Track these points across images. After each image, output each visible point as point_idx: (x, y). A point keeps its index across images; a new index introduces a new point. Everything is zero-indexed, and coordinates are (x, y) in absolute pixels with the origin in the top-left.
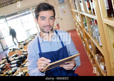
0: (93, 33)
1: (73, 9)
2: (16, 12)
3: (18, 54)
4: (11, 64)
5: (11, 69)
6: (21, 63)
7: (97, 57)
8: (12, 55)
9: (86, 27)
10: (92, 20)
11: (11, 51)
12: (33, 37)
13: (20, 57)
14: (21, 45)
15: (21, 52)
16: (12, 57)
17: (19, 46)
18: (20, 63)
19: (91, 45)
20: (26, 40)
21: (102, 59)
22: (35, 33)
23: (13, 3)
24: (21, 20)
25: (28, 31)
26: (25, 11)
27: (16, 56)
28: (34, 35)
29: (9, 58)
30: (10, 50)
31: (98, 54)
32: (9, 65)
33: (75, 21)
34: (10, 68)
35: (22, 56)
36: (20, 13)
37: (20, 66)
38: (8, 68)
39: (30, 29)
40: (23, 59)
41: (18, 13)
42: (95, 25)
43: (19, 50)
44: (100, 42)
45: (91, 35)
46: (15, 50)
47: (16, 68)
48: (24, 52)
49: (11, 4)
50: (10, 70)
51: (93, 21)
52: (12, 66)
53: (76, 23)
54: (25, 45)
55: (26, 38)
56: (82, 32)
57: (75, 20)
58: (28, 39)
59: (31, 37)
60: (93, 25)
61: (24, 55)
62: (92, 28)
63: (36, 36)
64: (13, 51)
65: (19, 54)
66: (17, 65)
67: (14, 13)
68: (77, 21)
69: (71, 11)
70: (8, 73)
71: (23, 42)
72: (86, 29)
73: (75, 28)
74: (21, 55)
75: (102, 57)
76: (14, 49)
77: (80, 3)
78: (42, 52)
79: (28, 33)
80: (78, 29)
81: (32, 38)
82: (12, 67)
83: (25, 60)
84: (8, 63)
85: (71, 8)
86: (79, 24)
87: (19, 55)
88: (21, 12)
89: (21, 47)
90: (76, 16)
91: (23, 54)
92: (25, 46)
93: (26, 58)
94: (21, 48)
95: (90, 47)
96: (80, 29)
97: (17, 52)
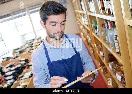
0: (106, 38)
1: (77, 10)
2: (8, 13)
3: (13, 63)
4: (6, 76)
5: (6, 83)
6: (19, 74)
7: (111, 65)
8: (6, 64)
9: (95, 30)
10: (105, 22)
11: (5, 60)
12: (30, 42)
13: (16, 67)
14: (16, 52)
15: (17, 61)
16: (7, 68)
17: (13, 54)
18: (17, 74)
19: (103, 52)
20: (22, 47)
21: (117, 67)
22: (33, 39)
23: (5, 2)
24: (15, 23)
25: (23, 36)
26: (19, 12)
27: (11, 66)
28: (31, 40)
29: (2, 69)
30: (3, 59)
31: (113, 63)
32: (3, 77)
33: (79, 24)
34: (5, 81)
35: (20, 66)
36: (14, 15)
37: (17, 78)
38: (3, 81)
39: (26, 34)
40: (20, 69)
41: (12, 14)
42: (110, 28)
43: (14, 59)
44: (116, 47)
45: (103, 40)
46: (9, 59)
47: (12, 81)
48: (21, 61)
49: (3, 3)
50: (4, 83)
51: (107, 23)
52: (8, 78)
53: (81, 27)
54: (20, 52)
55: (22, 45)
56: (90, 36)
57: (79, 22)
58: (24, 45)
59: (27, 43)
60: (106, 27)
61: (22, 64)
62: (106, 31)
63: (33, 41)
64: (7, 60)
65: (15, 63)
66: (13, 78)
67: (6, 14)
68: (83, 23)
69: (75, 12)
70: (2, 87)
71: (18, 49)
72: (96, 33)
73: (79, 32)
74: (17, 64)
75: (117, 66)
76: (7, 58)
77: (89, 3)
78: (51, 61)
79: (24, 39)
80: (83, 33)
81: (29, 45)
82: (7, 80)
83: (23, 71)
84: (2, 75)
85: (74, 9)
86: (86, 27)
87: (15, 65)
88: (15, 13)
89: (17, 55)
90: (81, 18)
91: (20, 64)
92: (22, 54)
93: (23, 69)
94: (17, 57)
95: (101, 54)
96: (87, 34)
97: (12, 61)
